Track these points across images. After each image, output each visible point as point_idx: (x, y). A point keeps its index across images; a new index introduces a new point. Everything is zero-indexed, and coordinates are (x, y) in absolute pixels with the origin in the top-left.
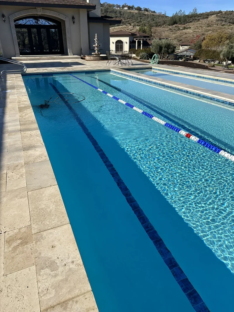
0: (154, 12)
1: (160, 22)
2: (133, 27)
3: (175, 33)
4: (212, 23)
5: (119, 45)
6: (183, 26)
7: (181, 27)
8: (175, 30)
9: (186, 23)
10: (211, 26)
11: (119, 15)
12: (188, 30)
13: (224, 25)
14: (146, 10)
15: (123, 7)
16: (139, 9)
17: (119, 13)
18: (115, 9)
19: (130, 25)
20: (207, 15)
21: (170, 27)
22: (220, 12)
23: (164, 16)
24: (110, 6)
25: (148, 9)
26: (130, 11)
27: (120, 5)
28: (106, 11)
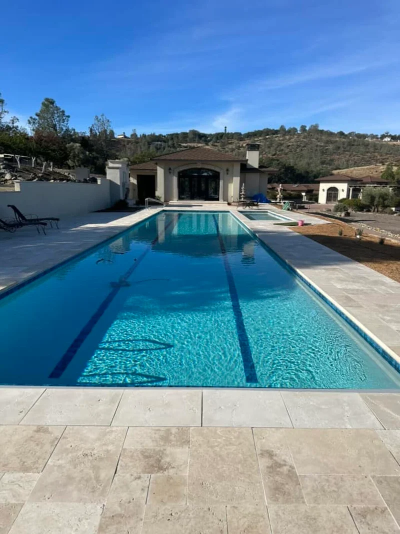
5: (332, 195)
11: (372, 150)
15: (383, 137)
17: (373, 146)
18: (368, 141)
19: (384, 165)
24: (360, 136)
26: (395, 143)
27: (377, 135)
28: (351, 144)
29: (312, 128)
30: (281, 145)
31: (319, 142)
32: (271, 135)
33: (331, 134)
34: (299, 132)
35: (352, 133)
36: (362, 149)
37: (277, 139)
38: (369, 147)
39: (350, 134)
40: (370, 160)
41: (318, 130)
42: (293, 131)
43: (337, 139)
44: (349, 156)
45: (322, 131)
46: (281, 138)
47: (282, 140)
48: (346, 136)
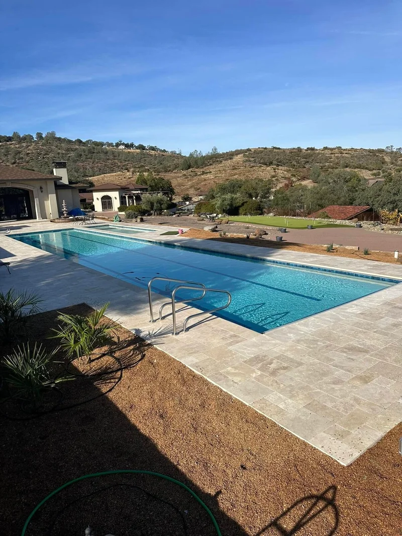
0: (164, 151)
1: (169, 167)
2: (133, 173)
3: (190, 180)
4: (239, 165)
5: (107, 202)
6: (202, 170)
7: (199, 171)
8: (190, 175)
9: (205, 166)
10: (236, 169)
11: (111, 157)
12: (208, 175)
13: (253, 167)
14: (153, 149)
15: (118, 145)
16: (141, 147)
17: (111, 153)
18: (106, 149)
19: (128, 171)
20: (230, 155)
21: (185, 172)
22: (249, 150)
23: (179, 156)
24: (97, 144)
25: (155, 147)
26: (129, 150)
27: (112, 143)
28: (91, 152)
29: (49, 135)
30: (20, 153)
31: (59, 149)
32: (5, 142)
33: (70, 142)
34: (35, 139)
35: (89, 140)
36: (102, 156)
37: (12, 146)
38: (108, 154)
39: (88, 141)
40: (112, 166)
41: (56, 138)
42: (28, 139)
43: (77, 147)
44: (93, 163)
45: (59, 139)
46: (17, 146)
47: (19, 148)
48: (84, 143)
